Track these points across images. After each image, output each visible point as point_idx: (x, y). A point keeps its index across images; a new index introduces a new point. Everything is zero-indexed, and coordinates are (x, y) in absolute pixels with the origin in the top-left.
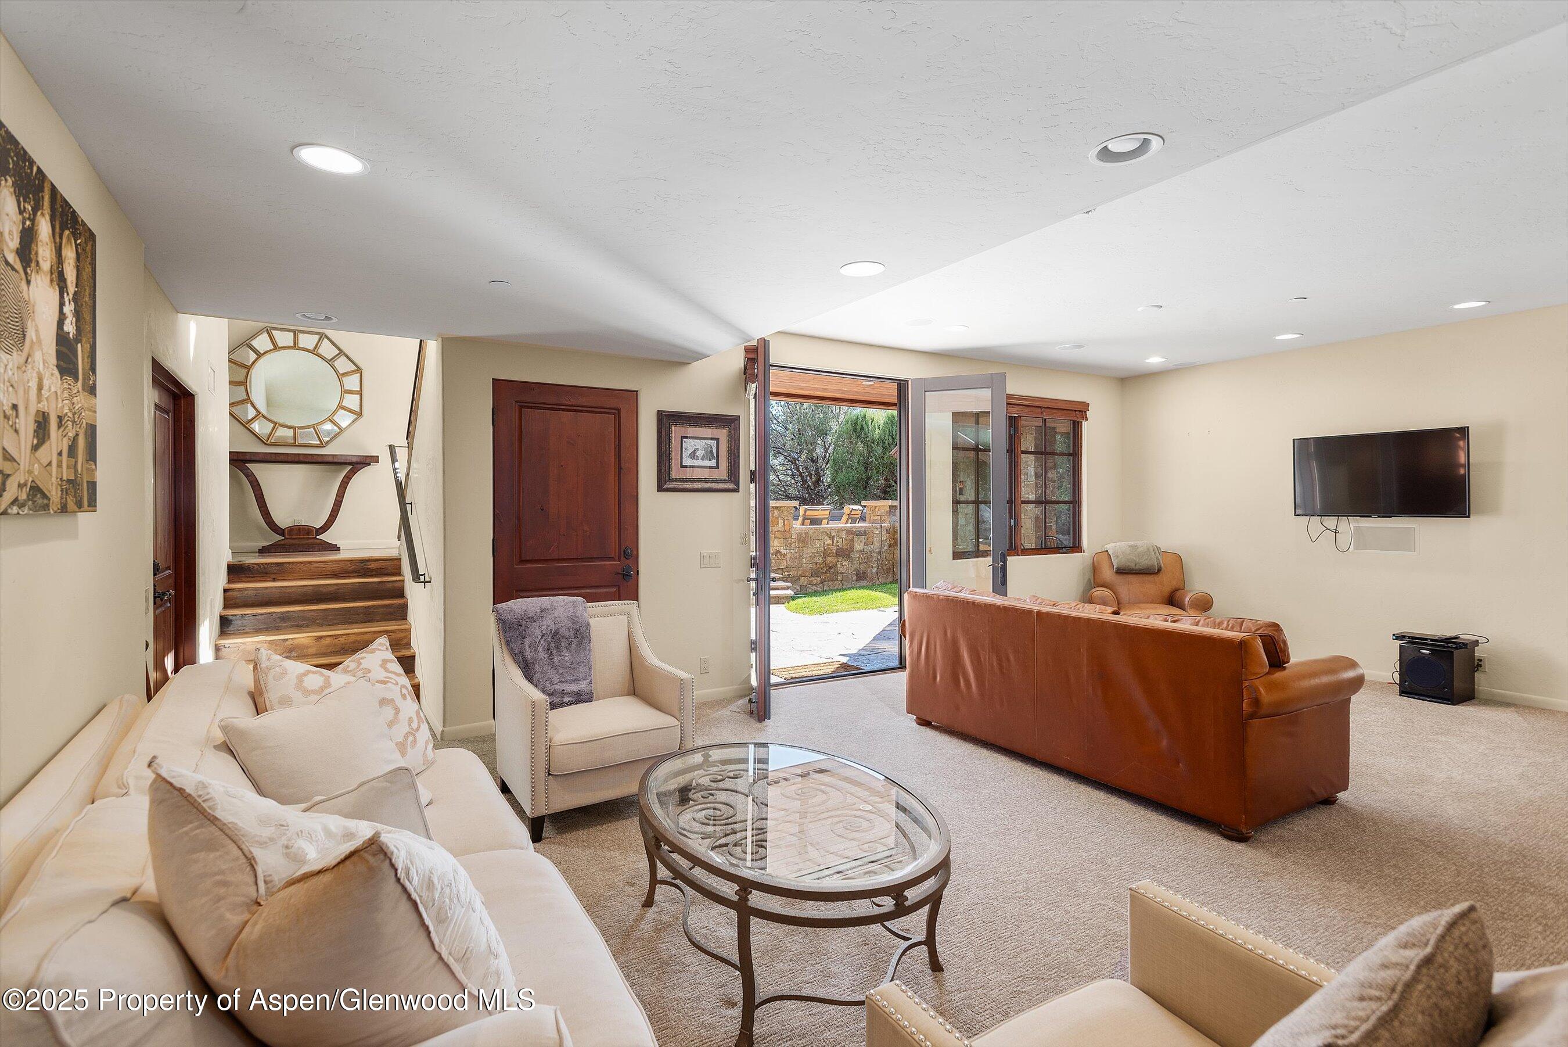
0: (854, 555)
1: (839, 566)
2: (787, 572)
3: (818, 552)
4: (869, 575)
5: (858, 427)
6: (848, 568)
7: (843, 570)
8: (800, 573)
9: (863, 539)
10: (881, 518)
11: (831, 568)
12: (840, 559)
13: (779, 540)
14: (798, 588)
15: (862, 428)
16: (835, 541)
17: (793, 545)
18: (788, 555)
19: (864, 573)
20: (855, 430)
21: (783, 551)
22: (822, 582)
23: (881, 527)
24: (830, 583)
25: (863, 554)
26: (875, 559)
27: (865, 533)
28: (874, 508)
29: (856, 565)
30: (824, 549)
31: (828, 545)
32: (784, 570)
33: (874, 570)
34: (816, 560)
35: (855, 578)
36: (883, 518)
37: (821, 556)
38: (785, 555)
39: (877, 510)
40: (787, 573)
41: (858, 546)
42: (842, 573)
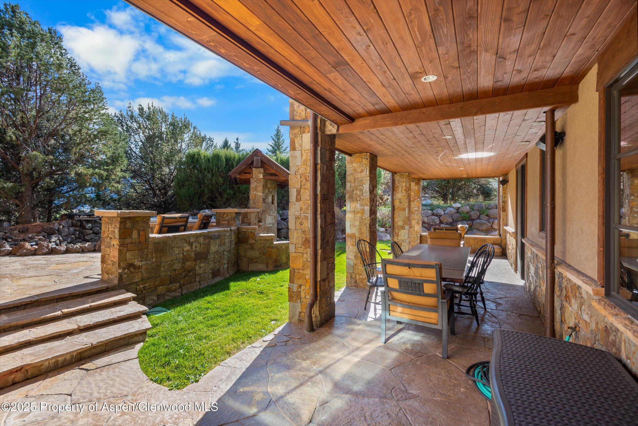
0: (211, 256)
1: (197, 268)
2: (142, 284)
3: (177, 259)
4: (222, 271)
5: (195, 160)
6: (205, 269)
7: (201, 271)
8: (157, 283)
9: (218, 242)
10: (229, 222)
11: (189, 272)
12: (198, 262)
13: (132, 253)
14: (155, 298)
15: (197, 160)
16: (194, 247)
17: (150, 256)
18: (144, 267)
19: (219, 270)
20: (193, 162)
21: (137, 263)
22: (180, 287)
23: (231, 230)
24: (188, 286)
25: (217, 255)
26: (226, 257)
27: (219, 237)
28: (222, 215)
29: (212, 265)
30: (183, 255)
31: (187, 251)
32: (139, 283)
33: (226, 266)
34: (175, 267)
35: (210, 276)
36: (231, 222)
37: (179, 262)
38: (139, 267)
39: (225, 216)
40: (141, 286)
41: (213, 248)
42: (200, 275)
